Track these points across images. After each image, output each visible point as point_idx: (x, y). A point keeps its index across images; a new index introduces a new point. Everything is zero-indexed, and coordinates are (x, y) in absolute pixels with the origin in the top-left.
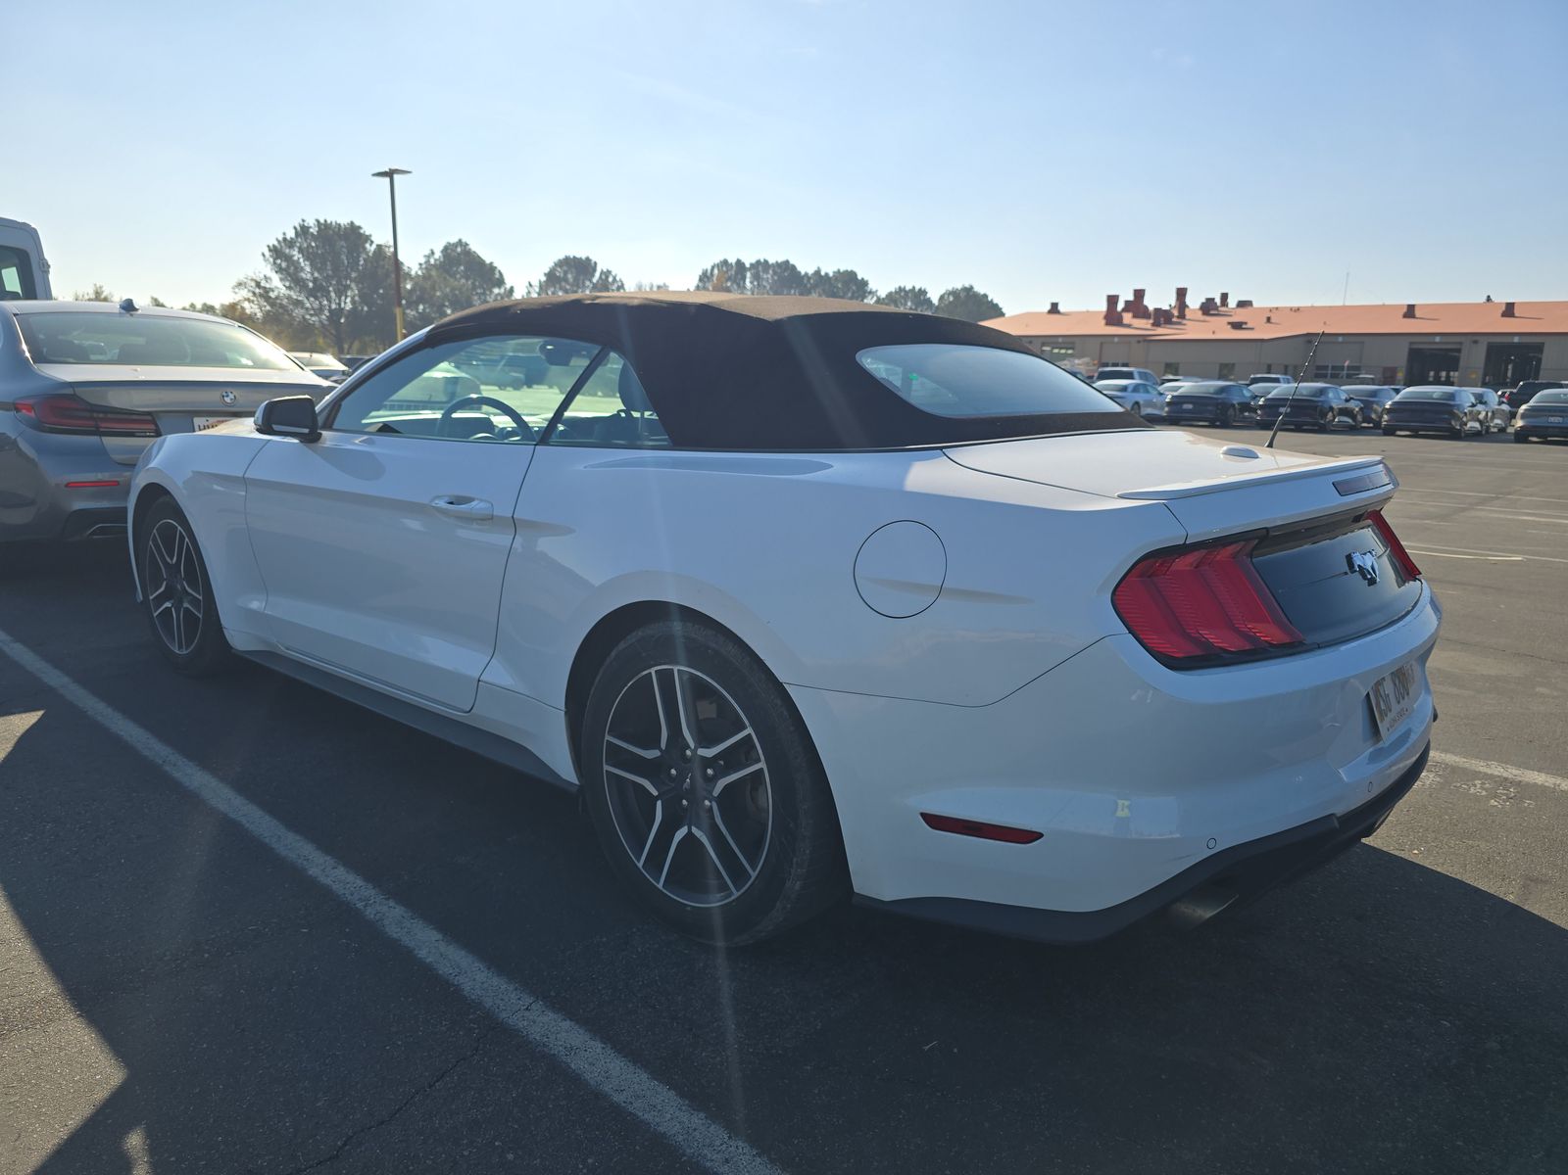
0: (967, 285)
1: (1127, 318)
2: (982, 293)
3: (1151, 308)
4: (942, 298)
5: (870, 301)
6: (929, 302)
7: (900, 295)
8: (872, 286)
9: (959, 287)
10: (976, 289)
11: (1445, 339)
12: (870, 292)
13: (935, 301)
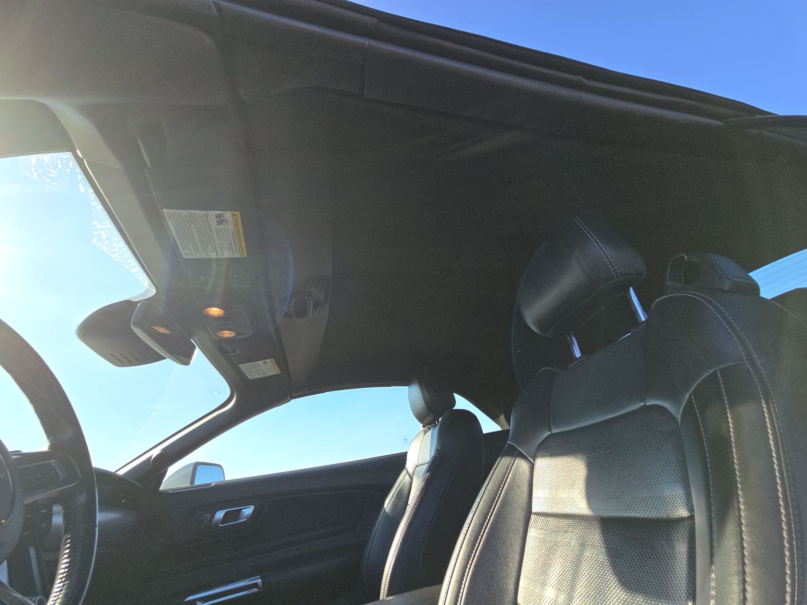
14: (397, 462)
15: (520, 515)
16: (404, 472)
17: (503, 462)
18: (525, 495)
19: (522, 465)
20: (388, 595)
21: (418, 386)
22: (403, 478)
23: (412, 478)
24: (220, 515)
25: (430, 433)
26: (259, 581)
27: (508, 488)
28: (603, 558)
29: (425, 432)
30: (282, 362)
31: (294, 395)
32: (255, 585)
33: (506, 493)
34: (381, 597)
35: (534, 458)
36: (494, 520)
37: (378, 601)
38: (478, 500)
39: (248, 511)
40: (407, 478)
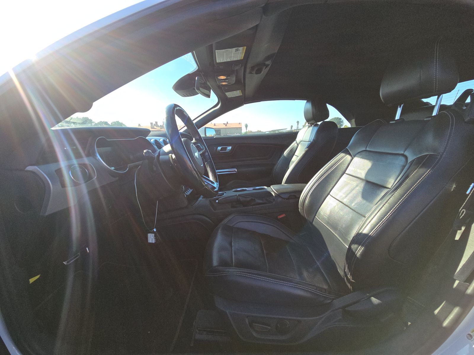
0: (117, 121)
1: (155, 127)
2: (121, 122)
3: (159, 125)
4: (112, 123)
5: (93, 124)
6: (109, 124)
7: (101, 123)
8: (93, 121)
9: (116, 121)
10: (119, 122)
11: (218, 129)
12: (93, 122)
13: (110, 124)
14: (292, 136)
15: (340, 173)
16: (295, 142)
17: (341, 155)
18: (345, 168)
19: (348, 157)
20: (285, 183)
21: (311, 104)
22: (294, 144)
23: (298, 145)
24: (219, 148)
25: (311, 128)
26: (236, 170)
27: (339, 164)
28: (361, 190)
29: (309, 127)
30: (244, 91)
31: (246, 103)
32: (235, 171)
33: (338, 166)
34: (282, 184)
35: (354, 156)
36: (330, 172)
37: (281, 185)
38: (326, 165)
39: (229, 148)
40: (296, 145)
